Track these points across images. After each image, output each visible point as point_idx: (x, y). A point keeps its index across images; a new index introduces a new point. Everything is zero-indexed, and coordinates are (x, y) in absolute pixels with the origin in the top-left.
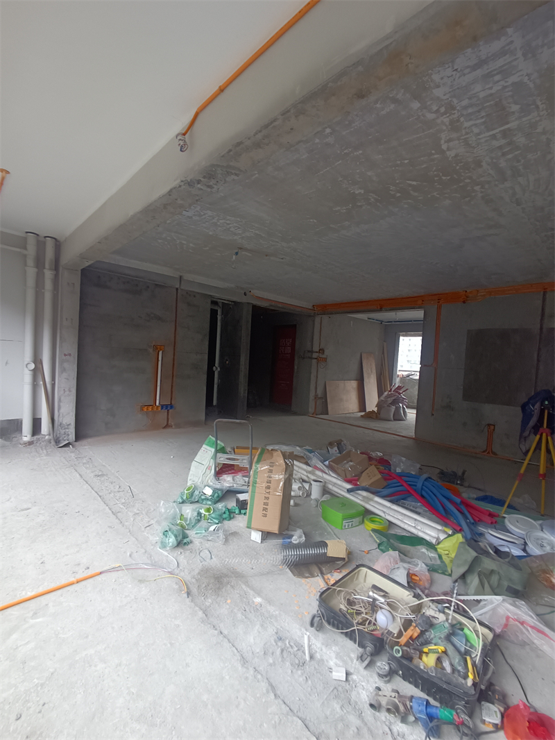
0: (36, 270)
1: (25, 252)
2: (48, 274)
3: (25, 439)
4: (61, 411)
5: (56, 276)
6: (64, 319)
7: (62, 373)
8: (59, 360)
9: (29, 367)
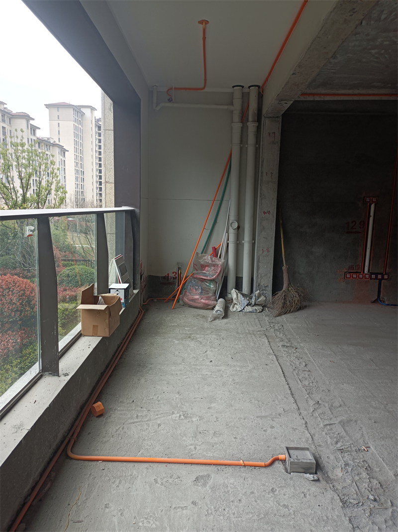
0: (240, 125)
1: (232, 108)
3: (229, 296)
4: (259, 272)
5: (259, 128)
6: (264, 174)
7: (261, 232)
8: (259, 218)
9: (233, 225)
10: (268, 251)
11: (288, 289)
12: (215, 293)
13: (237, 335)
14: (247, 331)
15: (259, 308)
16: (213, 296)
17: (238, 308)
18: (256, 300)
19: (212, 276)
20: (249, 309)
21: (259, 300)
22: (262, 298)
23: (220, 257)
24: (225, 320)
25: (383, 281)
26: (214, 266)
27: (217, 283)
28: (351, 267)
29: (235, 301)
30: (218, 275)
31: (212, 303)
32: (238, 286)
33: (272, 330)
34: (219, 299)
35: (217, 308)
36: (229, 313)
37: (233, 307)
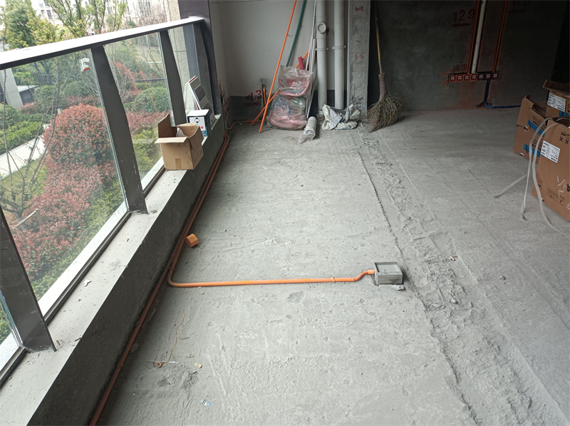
3: (321, 113)
4: (353, 82)
7: (354, 34)
8: (350, 16)
9: (320, 29)
10: (362, 57)
11: (385, 100)
12: (304, 111)
13: (329, 156)
14: (340, 151)
15: (353, 124)
16: (302, 115)
17: (331, 125)
18: (349, 115)
19: (301, 92)
20: (342, 125)
21: (353, 115)
22: (356, 113)
23: (308, 69)
24: (317, 141)
25: (491, 81)
26: (302, 80)
27: (306, 99)
28: (457, 68)
29: (327, 119)
30: (307, 90)
31: (301, 122)
32: (330, 102)
33: (367, 147)
34: (309, 117)
35: (307, 128)
36: (321, 132)
37: (325, 125)
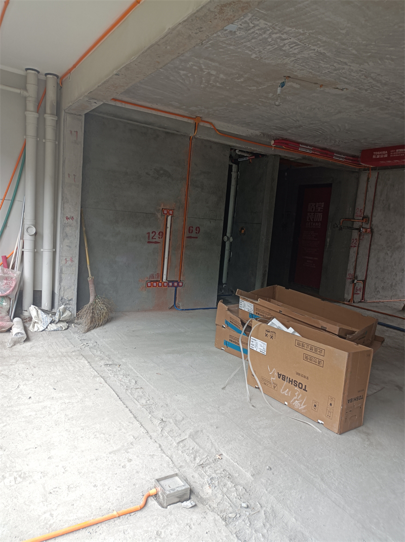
0: (36, 115)
1: (25, 93)
2: (50, 120)
3: (26, 314)
4: (62, 284)
5: (58, 122)
6: (66, 176)
7: (64, 240)
8: (61, 224)
9: (29, 230)
10: (72, 261)
15: (64, 325)
16: (6, 316)
17: (40, 327)
18: (60, 316)
19: (5, 291)
20: (53, 327)
21: (64, 316)
22: (67, 314)
25: (178, 288)
26: (6, 279)
27: (10, 299)
28: (152, 276)
29: (34, 320)
30: (13, 290)
31: (7, 324)
32: (37, 301)
33: (87, 348)
34: (14, 318)
35: (15, 330)
